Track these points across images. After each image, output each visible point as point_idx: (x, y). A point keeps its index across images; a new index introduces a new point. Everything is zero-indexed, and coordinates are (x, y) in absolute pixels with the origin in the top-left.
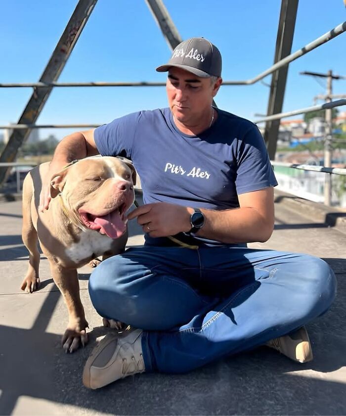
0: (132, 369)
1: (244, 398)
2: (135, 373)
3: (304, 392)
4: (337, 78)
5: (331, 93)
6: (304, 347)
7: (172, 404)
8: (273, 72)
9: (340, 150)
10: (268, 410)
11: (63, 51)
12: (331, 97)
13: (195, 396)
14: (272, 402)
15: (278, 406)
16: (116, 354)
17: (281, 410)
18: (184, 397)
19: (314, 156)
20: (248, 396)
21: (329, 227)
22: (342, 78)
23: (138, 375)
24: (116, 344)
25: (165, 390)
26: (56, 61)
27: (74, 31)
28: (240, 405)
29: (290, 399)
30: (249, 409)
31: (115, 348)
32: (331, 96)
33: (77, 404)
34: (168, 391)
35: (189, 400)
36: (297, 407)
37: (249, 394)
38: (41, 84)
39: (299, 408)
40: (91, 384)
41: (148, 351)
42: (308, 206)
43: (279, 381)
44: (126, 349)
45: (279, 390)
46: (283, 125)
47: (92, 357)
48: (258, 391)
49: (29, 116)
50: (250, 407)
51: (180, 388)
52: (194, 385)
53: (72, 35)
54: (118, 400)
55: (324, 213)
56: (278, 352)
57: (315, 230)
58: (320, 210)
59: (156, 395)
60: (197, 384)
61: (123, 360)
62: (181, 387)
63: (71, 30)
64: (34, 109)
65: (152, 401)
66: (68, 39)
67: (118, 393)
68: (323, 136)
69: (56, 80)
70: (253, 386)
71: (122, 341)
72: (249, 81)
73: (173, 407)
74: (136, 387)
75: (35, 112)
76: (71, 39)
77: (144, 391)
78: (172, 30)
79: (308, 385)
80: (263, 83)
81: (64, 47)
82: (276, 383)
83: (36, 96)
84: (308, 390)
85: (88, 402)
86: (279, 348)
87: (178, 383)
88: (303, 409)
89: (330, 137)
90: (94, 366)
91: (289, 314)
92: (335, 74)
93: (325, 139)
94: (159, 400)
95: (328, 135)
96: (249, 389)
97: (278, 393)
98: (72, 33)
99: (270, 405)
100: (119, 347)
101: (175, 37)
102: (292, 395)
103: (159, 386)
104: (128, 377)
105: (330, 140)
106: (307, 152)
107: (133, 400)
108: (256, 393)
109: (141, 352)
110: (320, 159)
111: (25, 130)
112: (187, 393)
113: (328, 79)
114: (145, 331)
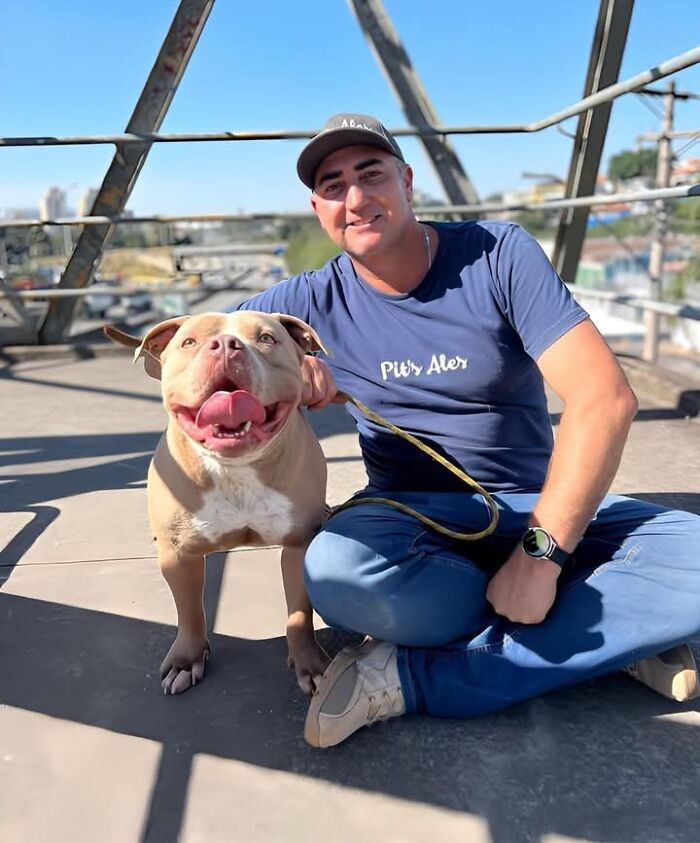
0: (384, 712)
1: (581, 763)
2: (387, 718)
3: (686, 753)
4: (685, 97)
5: (671, 127)
6: (687, 679)
7: (458, 773)
8: (583, 114)
9: (675, 236)
10: (625, 785)
11: (169, 69)
12: (669, 137)
13: (497, 759)
14: (630, 772)
15: (643, 779)
16: (357, 690)
17: (647, 786)
18: (478, 760)
19: (627, 247)
20: (588, 760)
21: (687, 418)
22: (695, 97)
23: (392, 720)
24: (357, 672)
25: (442, 746)
26: (156, 90)
27: (188, 26)
28: (577, 776)
29: (662, 765)
30: (594, 784)
31: (355, 678)
32: (670, 134)
33: (296, 769)
34: (448, 747)
35: (488, 765)
36: (676, 780)
37: (588, 755)
38: (130, 137)
39: (680, 783)
40: (321, 742)
41: (410, 683)
42: (645, 375)
43: (639, 732)
44: (372, 679)
45: (640, 749)
46: (595, 213)
47: (318, 696)
48: (603, 750)
49: (110, 199)
50: (594, 780)
51: (467, 744)
52: (491, 737)
53: (186, 36)
54: (366, 764)
55: (676, 391)
56: (632, 679)
57: (662, 424)
58: (668, 384)
59: (428, 755)
60: (495, 735)
61: (370, 700)
62: (469, 741)
63: (183, 27)
64: (119, 187)
65: (424, 766)
66: (179, 45)
67: (364, 751)
68: (650, 214)
69: (158, 130)
70: (595, 740)
71: (363, 665)
72: (533, 126)
73: (461, 777)
74: (391, 739)
75: (120, 192)
76: (182, 44)
77: (405, 748)
78: (381, 22)
79: (691, 741)
80: (561, 131)
81: (170, 61)
82: (634, 735)
83: (121, 161)
84: (691, 748)
85: (313, 767)
86: (635, 673)
87: (462, 733)
88: (687, 784)
89: (662, 216)
90: (324, 712)
91: (667, 627)
92: (680, 90)
93: (653, 219)
94: (435, 765)
95: (659, 211)
96: (589, 747)
97: (639, 753)
98: (186, 32)
99: (630, 777)
100: (361, 677)
101: (387, 35)
102: (664, 757)
103: (431, 739)
104: (377, 724)
105: (664, 222)
106: (611, 239)
107: (389, 765)
108: (601, 754)
109: (399, 684)
110: (638, 253)
111: (106, 226)
112: (483, 752)
113: (667, 100)
114: (400, 648)
